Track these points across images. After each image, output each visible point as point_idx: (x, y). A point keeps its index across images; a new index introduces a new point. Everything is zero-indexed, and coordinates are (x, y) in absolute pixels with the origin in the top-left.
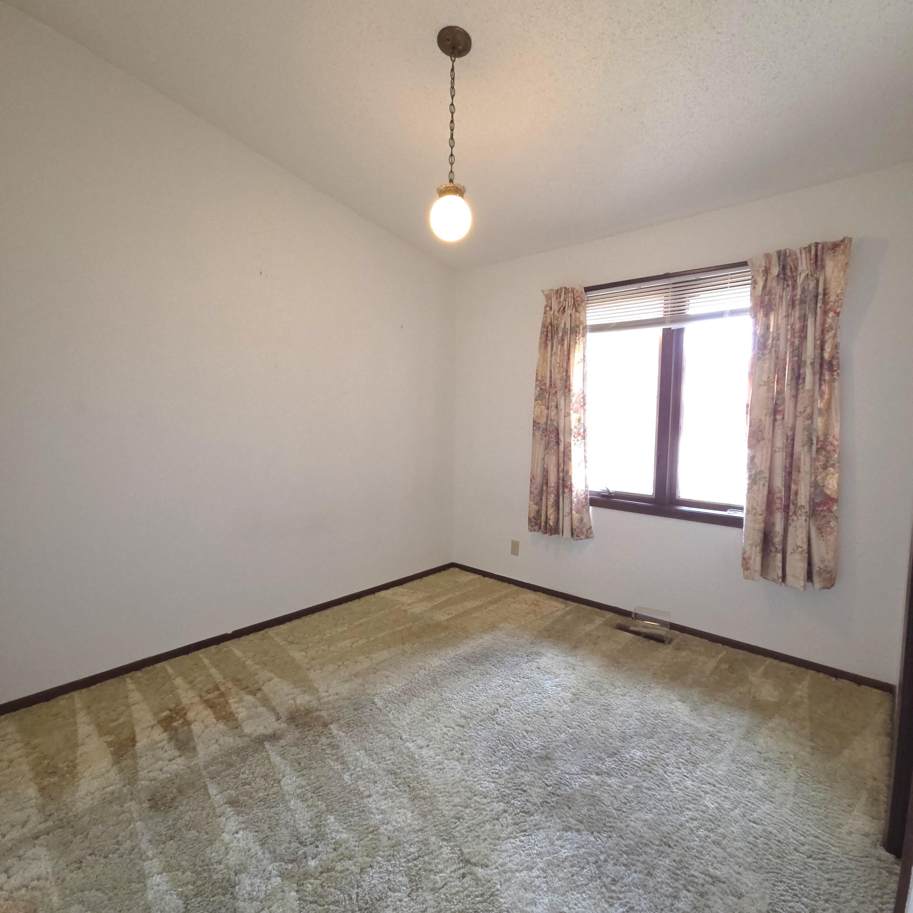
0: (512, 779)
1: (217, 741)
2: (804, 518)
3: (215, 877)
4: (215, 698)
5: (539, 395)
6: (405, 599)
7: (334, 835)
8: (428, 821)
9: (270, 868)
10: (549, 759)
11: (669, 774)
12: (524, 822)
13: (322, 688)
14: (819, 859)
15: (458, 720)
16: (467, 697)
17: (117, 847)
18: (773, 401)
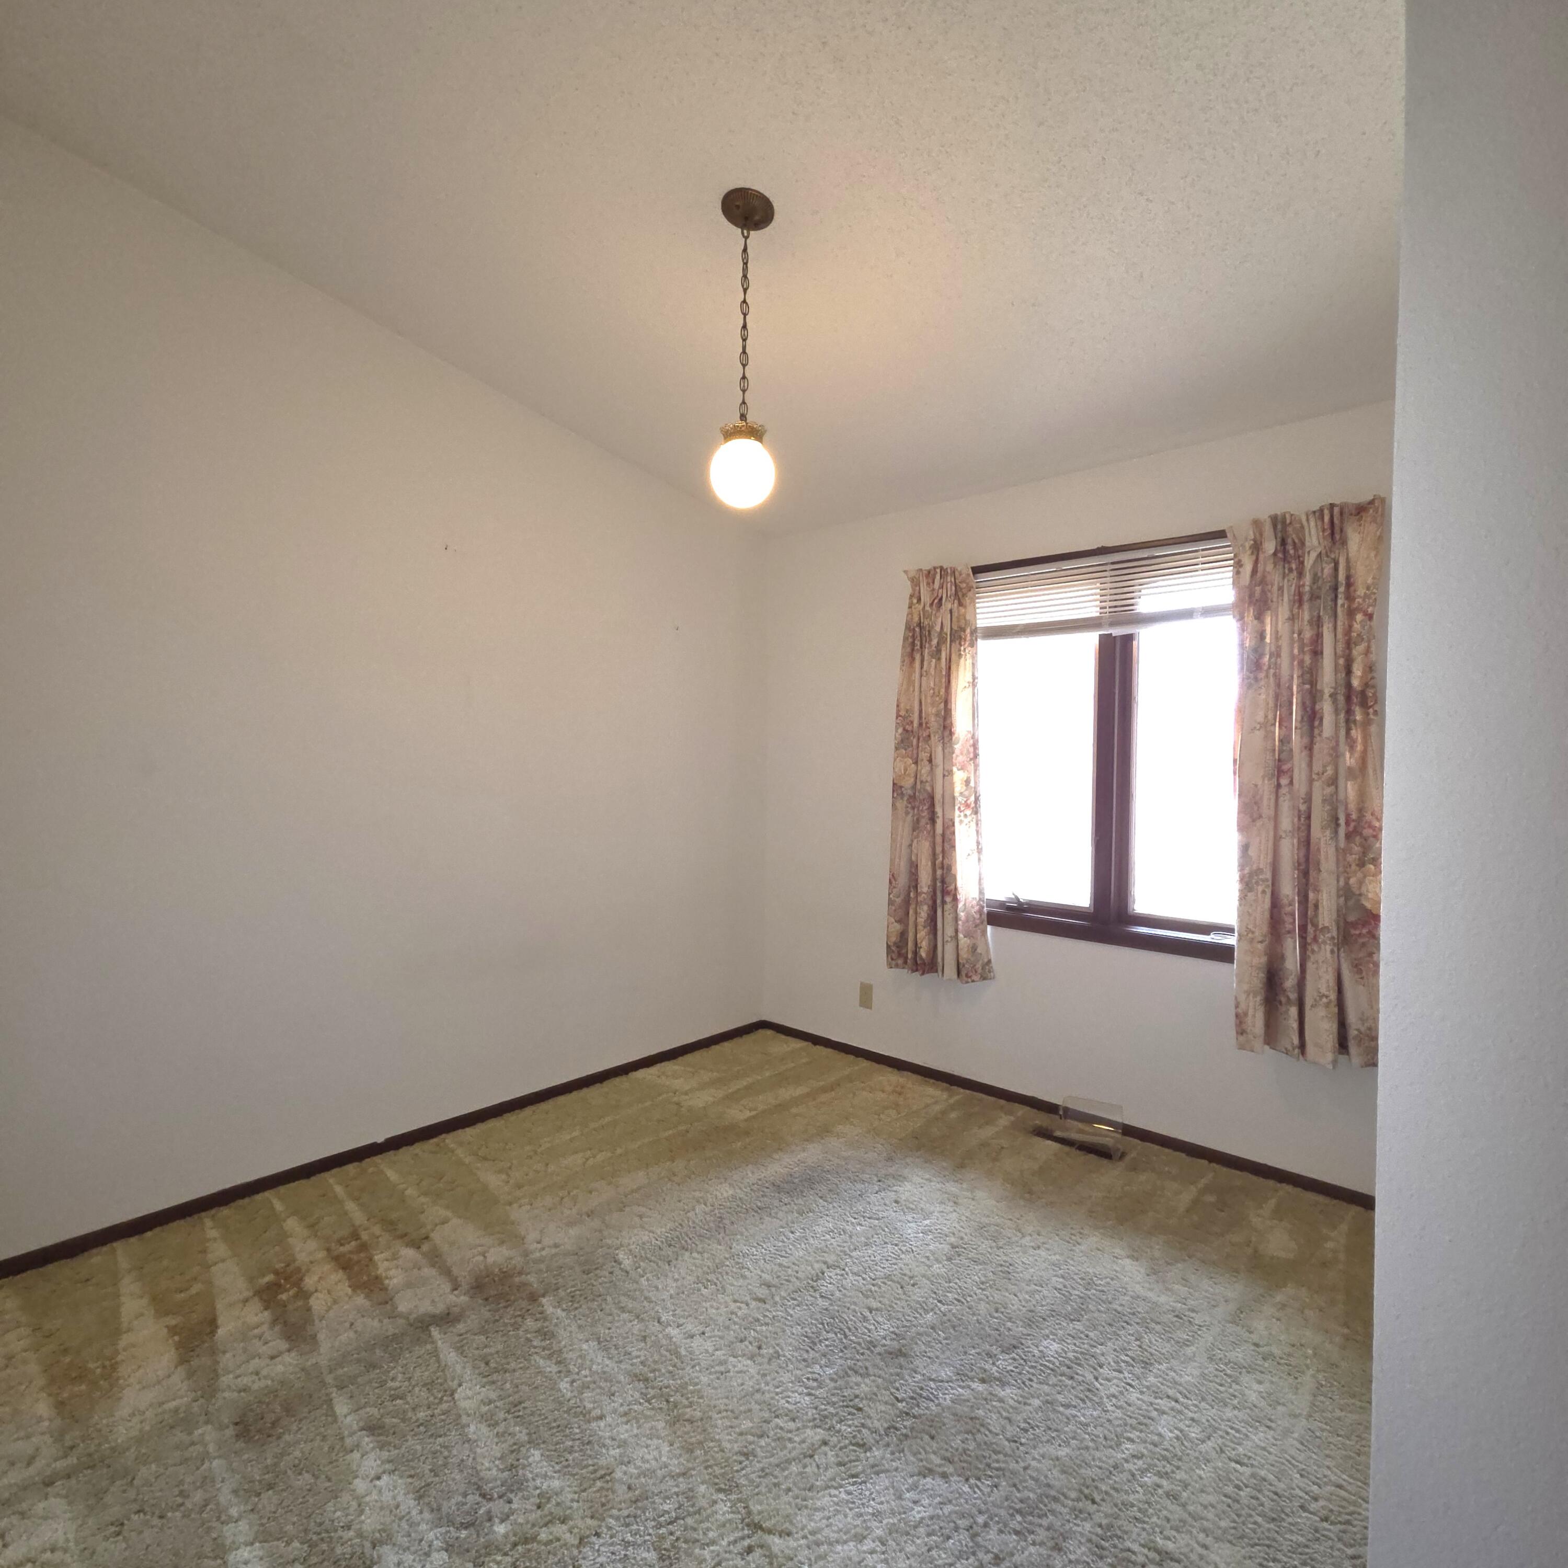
0: (841, 1389)
1: (352, 1324)
2: (1328, 948)
3: (339, 1550)
4: (351, 1252)
5: (902, 741)
6: (678, 1083)
7: (538, 1482)
8: (695, 1460)
9: (431, 1535)
10: (905, 1355)
11: (1102, 1382)
12: (854, 1461)
13: (532, 1236)
14: (1340, 1523)
15: (755, 1290)
16: (773, 1251)
17: (179, 1500)
18: (1274, 755)
